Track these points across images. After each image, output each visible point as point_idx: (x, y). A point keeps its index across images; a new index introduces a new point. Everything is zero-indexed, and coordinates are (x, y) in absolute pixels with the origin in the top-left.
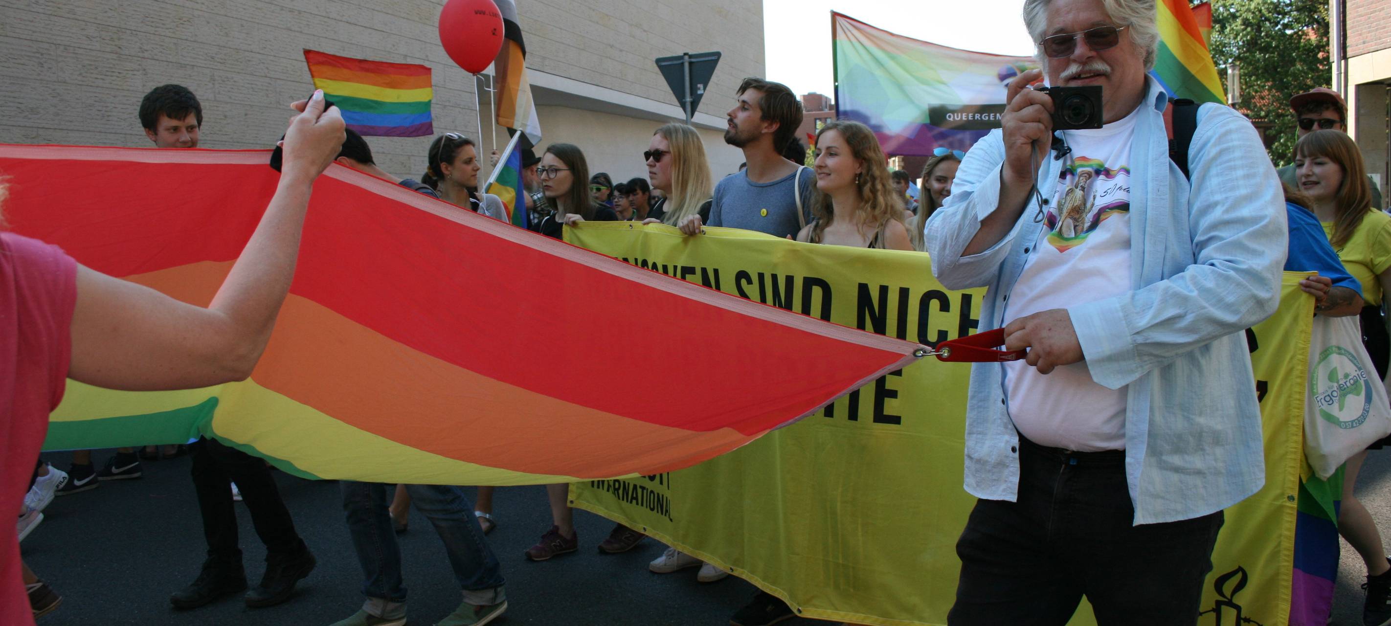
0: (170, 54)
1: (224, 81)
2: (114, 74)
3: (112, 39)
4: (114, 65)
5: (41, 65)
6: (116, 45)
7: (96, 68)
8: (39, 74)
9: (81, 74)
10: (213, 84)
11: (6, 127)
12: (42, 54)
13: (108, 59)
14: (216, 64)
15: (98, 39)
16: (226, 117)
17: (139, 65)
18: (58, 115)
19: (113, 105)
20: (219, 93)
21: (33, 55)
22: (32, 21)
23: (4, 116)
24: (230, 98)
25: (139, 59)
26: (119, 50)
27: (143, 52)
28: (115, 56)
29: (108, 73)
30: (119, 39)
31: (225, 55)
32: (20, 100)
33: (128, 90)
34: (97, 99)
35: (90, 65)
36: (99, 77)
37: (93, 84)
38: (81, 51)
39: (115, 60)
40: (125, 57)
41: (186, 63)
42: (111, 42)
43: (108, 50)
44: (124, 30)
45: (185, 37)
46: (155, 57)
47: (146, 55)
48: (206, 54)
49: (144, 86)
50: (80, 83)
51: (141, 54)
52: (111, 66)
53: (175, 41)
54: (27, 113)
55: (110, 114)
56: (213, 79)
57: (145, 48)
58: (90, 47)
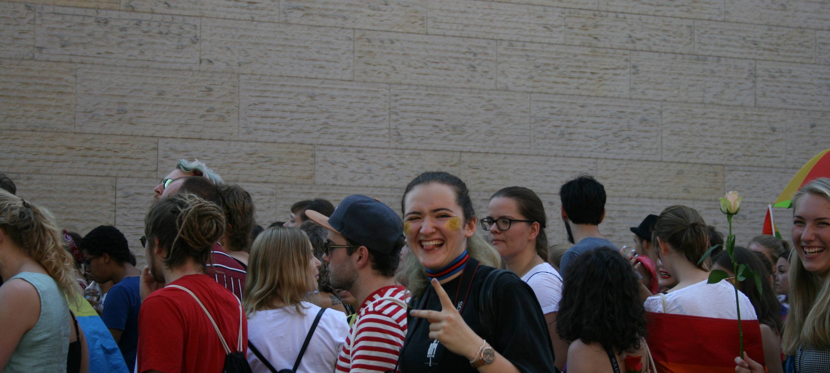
0: (680, 43)
1: (774, 77)
2: (582, 75)
3: (584, 27)
4: (585, 62)
5: (473, 68)
6: (590, 35)
7: (557, 68)
8: (469, 81)
9: (531, 78)
10: (754, 82)
11: (416, 152)
12: (475, 55)
13: (575, 55)
14: (761, 51)
15: (563, 28)
16: (774, 130)
17: (626, 60)
18: (492, 133)
19: (580, 118)
20: (764, 95)
21: (462, 56)
22: (465, 12)
23: (413, 137)
24: (784, 101)
25: (627, 52)
26: (595, 42)
27: (633, 42)
28: (587, 51)
29: (573, 75)
30: (596, 26)
31: (779, 38)
32: (439, 117)
33: (605, 97)
34: (554, 111)
35: (548, 64)
36: (559, 80)
37: (549, 91)
38: (533, 47)
39: (587, 55)
40: (603, 51)
41: (708, 53)
42: (583, 32)
43: (577, 42)
44: (604, 14)
45: (707, 17)
46: (655, 48)
47: (639, 45)
48: (744, 38)
49: (631, 89)
50: (530, 90)
51: (630, 46)
52: (581, 64)
53: (690, 23)
54: (447, 133)
55: (572, 130)
56: (753, 75)
57: (638, 35)
58: (547, 40)
